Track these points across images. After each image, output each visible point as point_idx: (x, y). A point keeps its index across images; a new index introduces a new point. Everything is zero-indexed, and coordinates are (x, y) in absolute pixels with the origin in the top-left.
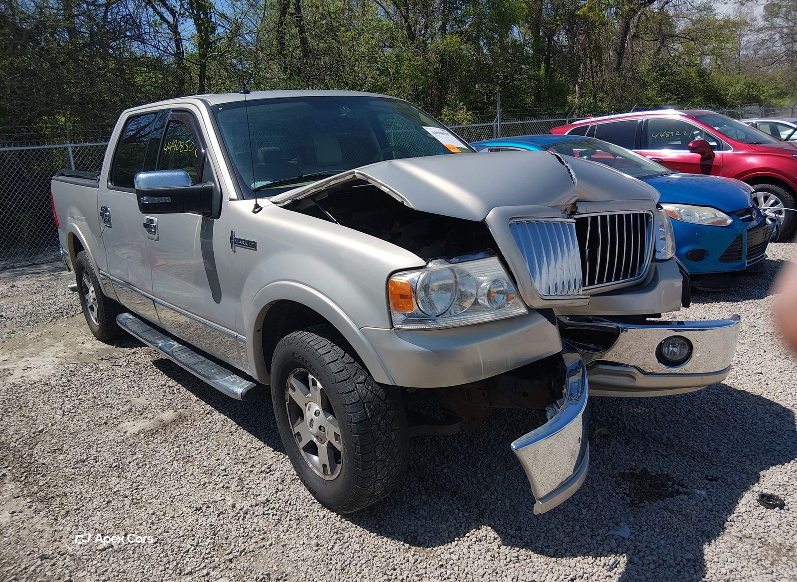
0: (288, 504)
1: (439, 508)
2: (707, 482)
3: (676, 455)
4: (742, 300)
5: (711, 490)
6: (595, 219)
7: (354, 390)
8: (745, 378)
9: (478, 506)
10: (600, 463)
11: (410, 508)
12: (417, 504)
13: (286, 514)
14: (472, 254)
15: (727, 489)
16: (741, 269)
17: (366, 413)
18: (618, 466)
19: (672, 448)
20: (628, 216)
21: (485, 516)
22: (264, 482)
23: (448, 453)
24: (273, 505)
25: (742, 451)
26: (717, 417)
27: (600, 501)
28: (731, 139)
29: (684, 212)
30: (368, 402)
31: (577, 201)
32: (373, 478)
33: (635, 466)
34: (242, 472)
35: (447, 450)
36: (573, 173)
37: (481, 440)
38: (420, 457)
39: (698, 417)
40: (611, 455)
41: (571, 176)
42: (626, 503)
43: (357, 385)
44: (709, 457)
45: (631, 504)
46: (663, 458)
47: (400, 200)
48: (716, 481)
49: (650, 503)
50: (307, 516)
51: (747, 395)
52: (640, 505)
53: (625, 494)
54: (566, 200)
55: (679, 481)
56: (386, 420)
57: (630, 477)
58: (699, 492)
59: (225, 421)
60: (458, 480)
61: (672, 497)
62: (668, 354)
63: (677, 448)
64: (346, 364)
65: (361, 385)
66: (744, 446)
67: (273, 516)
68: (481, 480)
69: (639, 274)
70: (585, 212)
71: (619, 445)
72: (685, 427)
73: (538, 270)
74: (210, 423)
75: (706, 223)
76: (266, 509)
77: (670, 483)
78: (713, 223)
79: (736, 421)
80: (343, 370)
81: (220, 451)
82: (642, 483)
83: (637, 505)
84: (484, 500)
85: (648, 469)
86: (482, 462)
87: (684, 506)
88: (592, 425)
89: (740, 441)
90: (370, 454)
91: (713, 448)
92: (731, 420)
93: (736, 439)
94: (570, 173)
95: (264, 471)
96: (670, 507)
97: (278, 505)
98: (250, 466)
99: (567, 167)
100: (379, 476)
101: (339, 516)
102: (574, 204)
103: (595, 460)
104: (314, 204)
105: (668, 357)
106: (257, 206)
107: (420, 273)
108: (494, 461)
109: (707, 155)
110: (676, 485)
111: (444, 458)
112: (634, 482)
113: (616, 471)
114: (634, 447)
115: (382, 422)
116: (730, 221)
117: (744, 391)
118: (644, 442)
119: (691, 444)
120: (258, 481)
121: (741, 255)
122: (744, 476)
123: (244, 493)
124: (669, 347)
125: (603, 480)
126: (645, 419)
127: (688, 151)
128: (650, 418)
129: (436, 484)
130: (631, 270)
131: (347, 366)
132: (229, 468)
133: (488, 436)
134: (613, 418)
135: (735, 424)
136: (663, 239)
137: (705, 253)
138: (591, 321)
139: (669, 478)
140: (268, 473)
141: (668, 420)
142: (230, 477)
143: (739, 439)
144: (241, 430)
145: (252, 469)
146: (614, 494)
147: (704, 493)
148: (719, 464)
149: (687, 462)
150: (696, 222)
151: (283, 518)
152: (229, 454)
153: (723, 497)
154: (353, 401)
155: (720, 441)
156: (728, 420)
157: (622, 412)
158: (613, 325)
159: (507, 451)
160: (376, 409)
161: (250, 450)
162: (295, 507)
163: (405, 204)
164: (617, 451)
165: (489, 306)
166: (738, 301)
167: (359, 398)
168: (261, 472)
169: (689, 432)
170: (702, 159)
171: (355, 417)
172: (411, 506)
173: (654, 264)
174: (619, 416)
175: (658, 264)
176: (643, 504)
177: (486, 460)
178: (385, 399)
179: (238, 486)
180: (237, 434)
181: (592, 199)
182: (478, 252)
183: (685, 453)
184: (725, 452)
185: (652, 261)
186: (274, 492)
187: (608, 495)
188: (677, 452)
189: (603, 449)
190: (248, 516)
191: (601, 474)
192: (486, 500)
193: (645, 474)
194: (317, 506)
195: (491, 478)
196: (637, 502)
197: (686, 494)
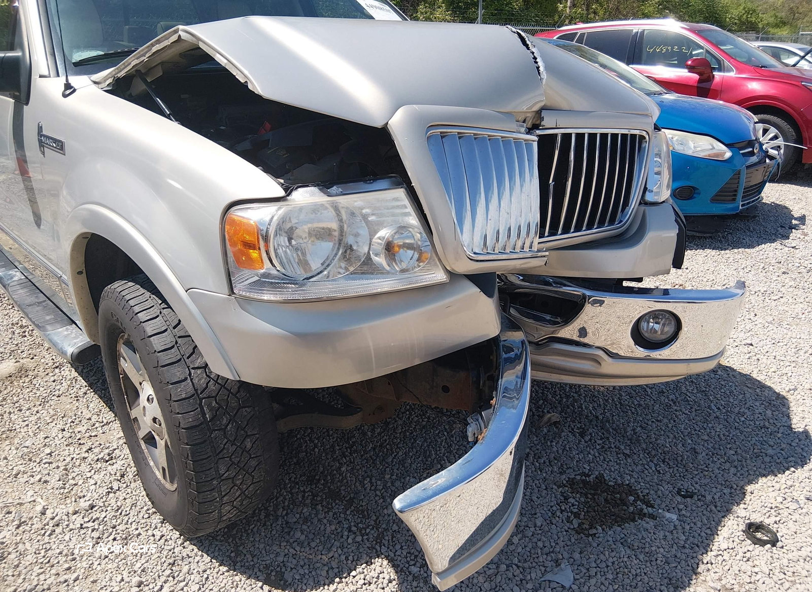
0: (118, 513)
1: (322, 528)
2: (679, 499)
3: (641, 455)
4: (731, 248)
5: (684, 512)
6: (567, 137)
7: (186, 379)
8: (732, 349)
9: (377, 526)
10: (544, 462)
11: (284, 526)
12: (295, 520)
13: (111, 530)
14: (365, 181)
15: (705, 512)
16: (734, 213)
17: (204, 414)
18: (568, 468)
19: (638, 445)
20: (615, 136)
21: (383, 541)
22: (96, 477)
23: (354, 440)
24: (98, 515)
25: (725, 454)
26: (695, 402)
27: (539, 524)
28: (735, 59)
29: (677, 140)
30: (209, 397)
31: (544, 108)
32: (217, 502)
33: (589, 470)
34: (72, 459)
35: (354, 436)
36: (541, 63)
37: (400, 422)
38: (316, 446)
39: (672, 400)
40: (560, 451)
41: (538, 68)
42: (572, 527)
43: (193, 371)
44: (684, 462)
45: (579, 530)
46: (626, 459)
47: (242, 81)
48: (691, 497)
49: (603, 530)
50: (139, 534)
51: (734, 373)
52: (591, 532)
53: (572, 512)
54: (527, 104)
55: (644, 496)
56: (236, 422)
57: (581, 485)
58: (668, 515)
59: (74, 381)
60: (357, 484)
61: (634, 520)
62: (647, 331)
63: (644, 446)
64: (179, 337)
65: (199, 371)
66: (729, 446)
67: (93, 531)
68: (389, 484)
69: (621, 221)
70: (553, 125)
71: (571, 438)
72: (656, 415)
73: (469, 214)
74: (54, 381)
75: (701, 155)
76: (86, 519)
77: (632, 498)
78: (709, 155)
79: (719, 408)
80: (173, 347)
81: (53, 424)
82: (596, 497)
83: (586, 532)
84: (386, 517)
85: (605, 475)
86: (395, 456)
87: (648, 540)
88: (541, 406)
89: (723, 438)
90: (208, 472)
91: (689, 447)
92: (714, 407)
93: (719, 435)
94: (536, 62)
95: (102, 458)
96: (629, 540)
97: (104, 514)
98: (85, 450)
99: (533, 53)
100: (225, 498)
101: (182, 537)
102: (539, 112)
103: (539, 457)
104: (144, 87)
105: (646, 335)
106: (68, 86)
107: (276, 208)
108: (411, 454)
109: (705, 76)
110: (639, 502)
111: (346, 448)
112: (586, 495)
113: (564, 476)
114: (590, 440)
115: (230, 426)
116: (728, 154)
117: (730, 368)
118: (603, 434)
119: (661, 441)
120: (89, 475)
121: (735, 195)
122: (727, 491)
123: (66, 491)
124: (648, 323)
125: (546, 489)
126: (607, 401)
127: (686, 70)
128: (613, 400)
129: (329, 488)
130: (610, 215)
131: (179, 340)
132: (57, 452)
133: (409, 417)
134: (568, 397)
135: (718, 414)
136: (658, 173)
137: (696, 191)
138: (549, 284)
139: (631, 491)
140: (107, 461)
141: (636, 403)
142: (54, 465)
143: (722, 436)
144: (91, 394)
145: (86, 455)
146: (558, 513)
147: (674, 517)
148: (696, 473)
149: (656, 465)
150: (690, 152)
151: (106, 535)
152: (63, 430)
153: (699, 524)
154: (184, 396)
155: (698, 436)
156: (709, 407)
157: (580, 390)
158: (578, 291)
159: (429, 440)
160: (220, 407)
161: (94, 425)
162: (126, 519)
163: (250, 87)
164: (567, 446)
165: (388, 268)
166: (725, 249)
167: (193, 392)
168: (98, 460)
169: (660, 421)
170: (700, 81)
171: (187, 420)
172: (287, 523)
173: (643, 208)
174: (575, 395)
175: (647, 208)
176: (594, 531)
177: (400, 453)
178: (239, 391)
179: (59, 480)
180: (85, 400)
181: (564, 106)
182: (375, 180)
183: (653, 453)
184: (704, 454)
185: (640, 203)
186: (104, 494)
187: (550, 514)
188: (643, 450)
189: (552, 442)
190: (58, 530)
191: (545, 479)
192: (389, 515)
193: (601, 483)
194: (157, 519)
195: (403, 480)
196: (587, 527)
197: (652, 517)
